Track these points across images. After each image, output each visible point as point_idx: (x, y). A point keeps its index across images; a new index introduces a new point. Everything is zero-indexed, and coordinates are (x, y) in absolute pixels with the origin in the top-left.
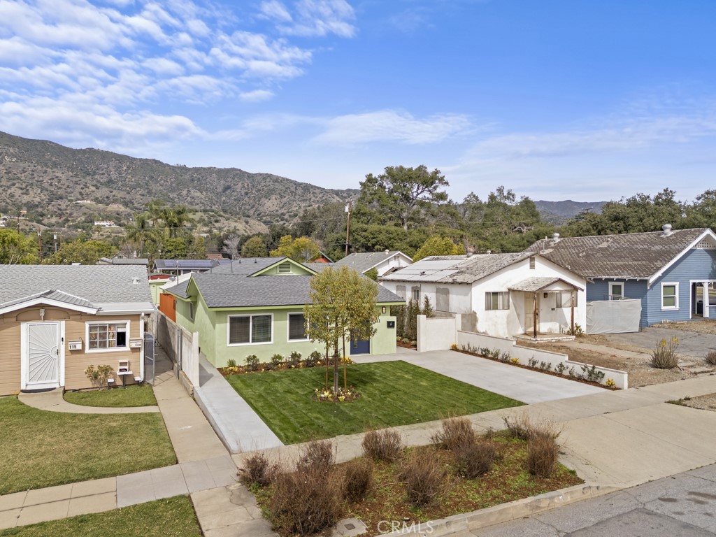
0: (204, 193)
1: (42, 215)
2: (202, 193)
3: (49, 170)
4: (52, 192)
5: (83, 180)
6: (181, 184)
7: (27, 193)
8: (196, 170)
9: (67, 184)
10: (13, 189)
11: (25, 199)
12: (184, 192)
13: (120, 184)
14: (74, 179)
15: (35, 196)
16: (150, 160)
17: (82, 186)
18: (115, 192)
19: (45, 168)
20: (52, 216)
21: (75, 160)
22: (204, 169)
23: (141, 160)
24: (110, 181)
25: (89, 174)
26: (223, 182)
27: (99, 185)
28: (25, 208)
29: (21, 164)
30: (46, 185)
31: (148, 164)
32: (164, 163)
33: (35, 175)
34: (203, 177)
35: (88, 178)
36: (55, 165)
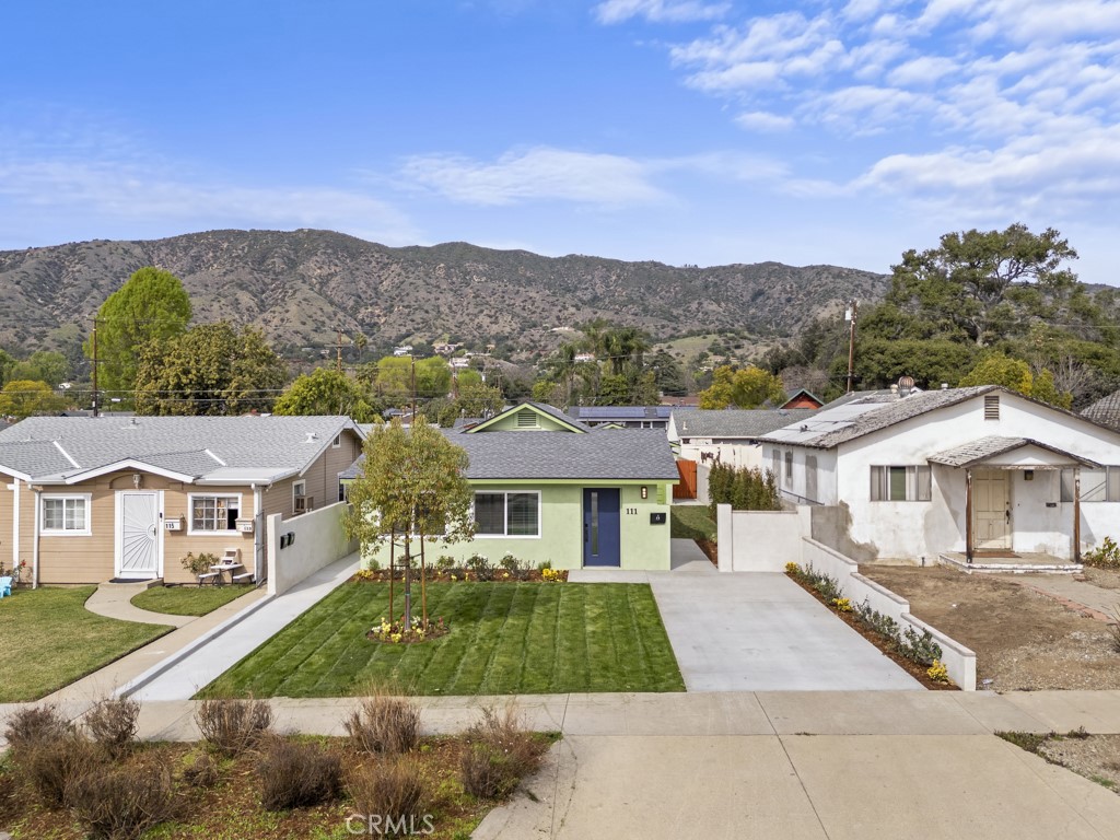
0: (723, 304)
1: (511, 349)
2: (719, 305)
3: (521, 289)
4: (525, 318)
5: (561, 299)
6: (690, 294)
7: (496, 323)
8: (712, 271)
9: (542, 306)
10: (481, 317)
11: (495, 329)
12: (694, 306)
13: (607, 300)
14: (551, 299)
15: (506, 325)
16: (647, 263)
17: (559, 308)
18: (600, 313)
19: (517, 288)
20: (522, 350)
21: (552, 273)
22: (724, 268)
23: (635, 264)
24: (595, 299)
25: (569, 291)
26: (751, 285)
27: (580, 304)
28: (493, 342)
29: (491, 285)
30: (517, 310)
31: (645, 269)
32: (667, 264)
33: (506, 298)
34: (721, 280)
35: (568, 295)
36: (529, 282)
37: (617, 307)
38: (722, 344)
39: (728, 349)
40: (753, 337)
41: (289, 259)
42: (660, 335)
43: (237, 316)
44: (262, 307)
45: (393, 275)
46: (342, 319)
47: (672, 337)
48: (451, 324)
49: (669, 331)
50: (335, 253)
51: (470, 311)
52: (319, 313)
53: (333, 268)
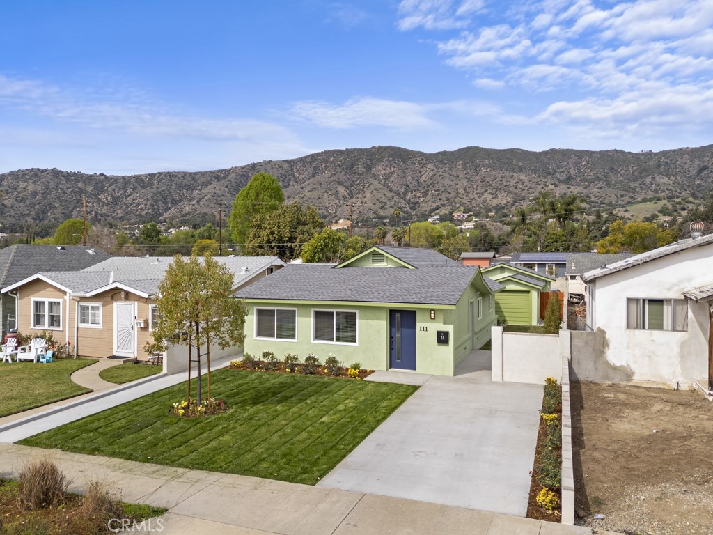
0: (673, 178)
1: (505, 216)
2: (669, 178)
3: (515, 174)
4: (516, 194)
5: (543, 180)
6: (644, 171)
7: (496, 197)
8: (664, 153)
9: (529, 185)
10: (486, 195)
11: (495, 202)
12: (648, 180)
13: (578, 179)
14: (536, 180)
15: (503, 199)
16: (611, 151)
17: (542, 186)
18: (572, 188)
19: (511, 174)
20: (513, 216)
21: (538, 162)
22: (674, 151)
23: (601, 152)
24: (569, 178)
25: (550, 174)
26: (697, 162)
27: (557, 183)
28: (494, 211)
29: (493, 173)
30: (512, 189)
31: (609, 156)
32: (626, 151)
33: (504, 181)
34: (671, 160)
35: (549, 177)
36: (521, 169)
37: (586, 183)
38: (670, 207)
39: (676, 211)
40: (697, 201)
41: (367, 165)
42: (620, 202)
43: (337, 201)
44: (351, 195)
45: (429, 171)
46: (397, 200)
47: (629, 203)
48: (465, 201)
49: (627, 199)
50: (394, 159)
51: (479, 191)
52: (384, 197)
53: (392, 169)
